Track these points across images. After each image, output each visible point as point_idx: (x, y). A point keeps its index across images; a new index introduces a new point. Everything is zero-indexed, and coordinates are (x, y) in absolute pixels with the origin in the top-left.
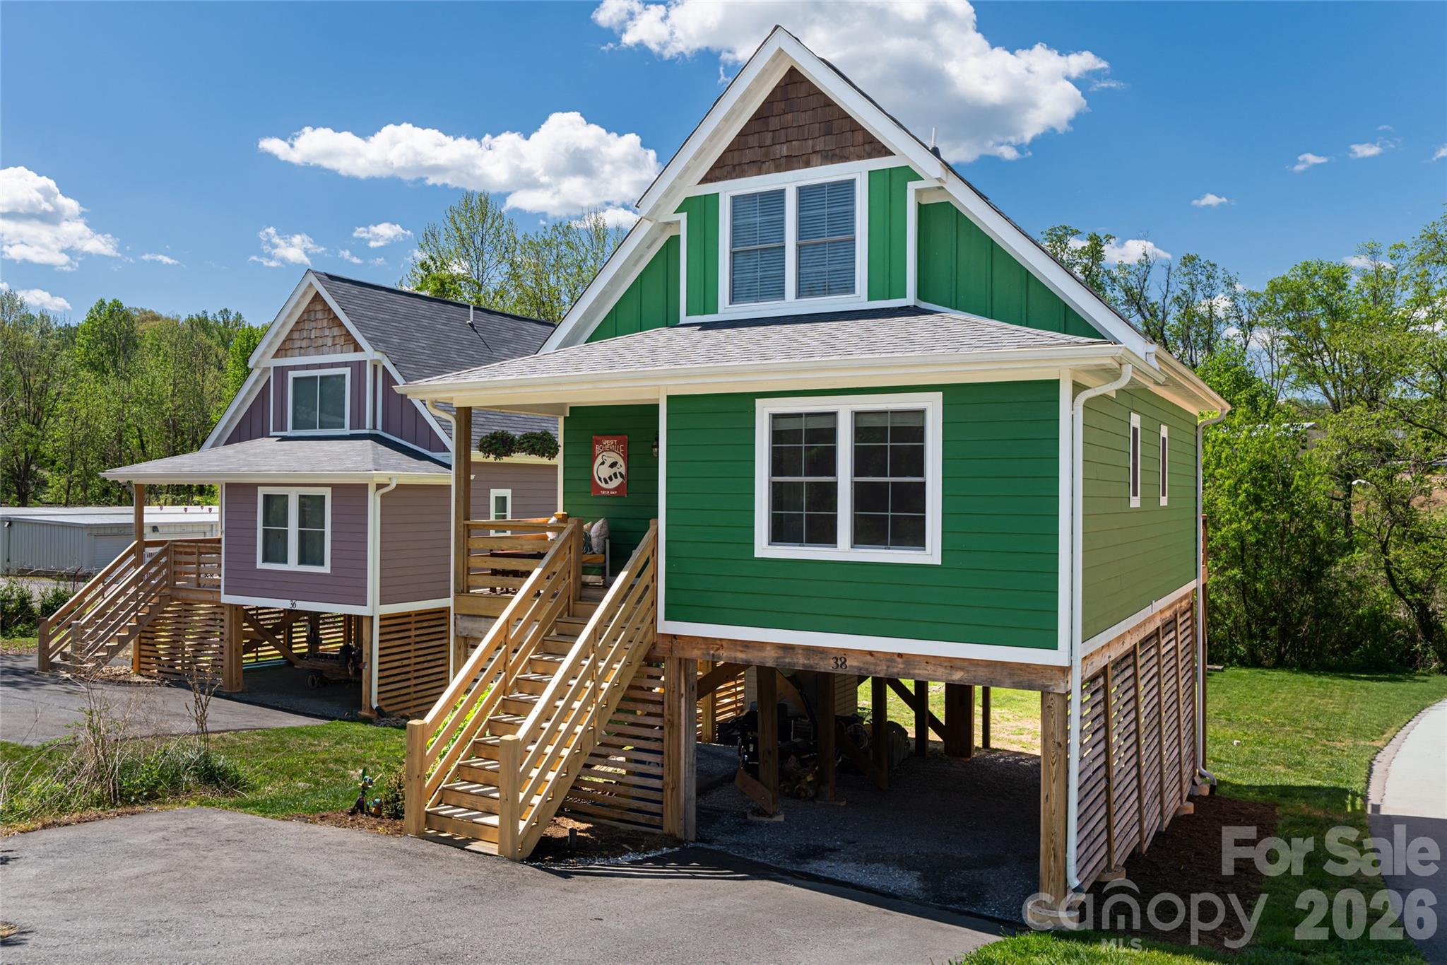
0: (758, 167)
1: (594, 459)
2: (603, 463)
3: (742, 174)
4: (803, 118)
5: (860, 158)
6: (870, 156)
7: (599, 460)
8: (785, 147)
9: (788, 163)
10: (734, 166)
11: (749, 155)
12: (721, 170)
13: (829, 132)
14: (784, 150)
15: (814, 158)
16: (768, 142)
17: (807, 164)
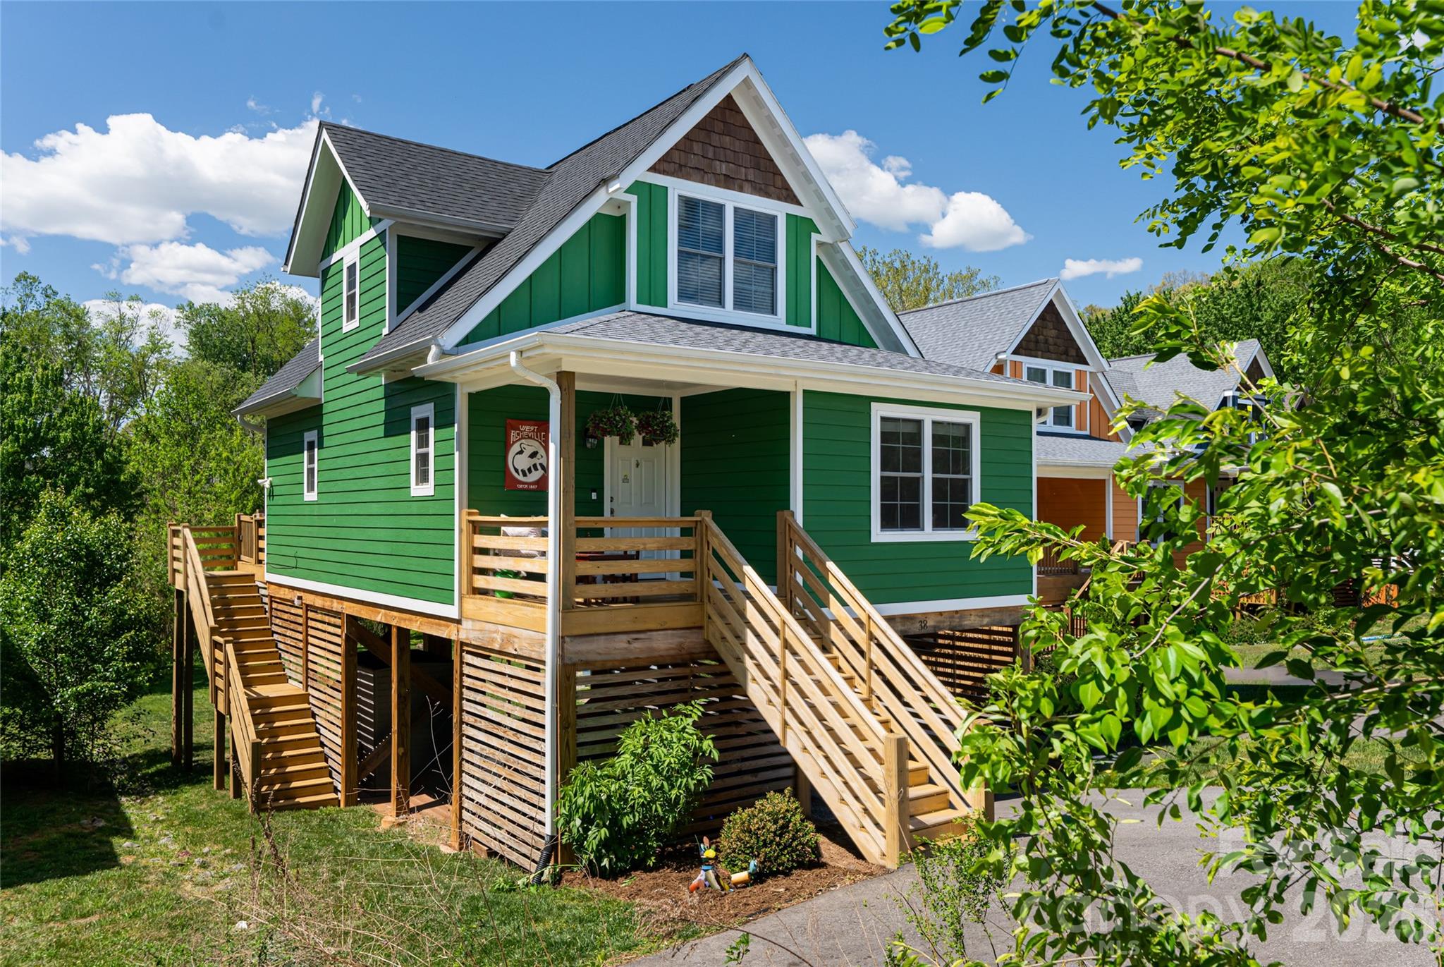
0: (702, 174)
1: (507, 446)
2: (521, 452)
3: (687, 177)
4: (738, 146)
5: (779, 199)
6: (786, 200)
7: (515, 448)
8: (724, 166)
9: (727, 182)
10: (680, 166)
11: (693, 161)
12: (668, 165)
13: (757, 167)
14: (723, 168)
15: (747, 186)
16: (710, 155)
17: (741, 190)
